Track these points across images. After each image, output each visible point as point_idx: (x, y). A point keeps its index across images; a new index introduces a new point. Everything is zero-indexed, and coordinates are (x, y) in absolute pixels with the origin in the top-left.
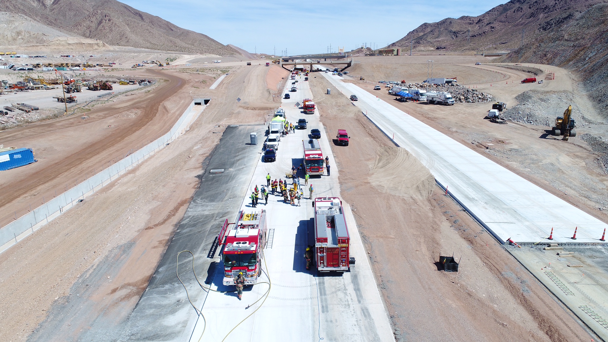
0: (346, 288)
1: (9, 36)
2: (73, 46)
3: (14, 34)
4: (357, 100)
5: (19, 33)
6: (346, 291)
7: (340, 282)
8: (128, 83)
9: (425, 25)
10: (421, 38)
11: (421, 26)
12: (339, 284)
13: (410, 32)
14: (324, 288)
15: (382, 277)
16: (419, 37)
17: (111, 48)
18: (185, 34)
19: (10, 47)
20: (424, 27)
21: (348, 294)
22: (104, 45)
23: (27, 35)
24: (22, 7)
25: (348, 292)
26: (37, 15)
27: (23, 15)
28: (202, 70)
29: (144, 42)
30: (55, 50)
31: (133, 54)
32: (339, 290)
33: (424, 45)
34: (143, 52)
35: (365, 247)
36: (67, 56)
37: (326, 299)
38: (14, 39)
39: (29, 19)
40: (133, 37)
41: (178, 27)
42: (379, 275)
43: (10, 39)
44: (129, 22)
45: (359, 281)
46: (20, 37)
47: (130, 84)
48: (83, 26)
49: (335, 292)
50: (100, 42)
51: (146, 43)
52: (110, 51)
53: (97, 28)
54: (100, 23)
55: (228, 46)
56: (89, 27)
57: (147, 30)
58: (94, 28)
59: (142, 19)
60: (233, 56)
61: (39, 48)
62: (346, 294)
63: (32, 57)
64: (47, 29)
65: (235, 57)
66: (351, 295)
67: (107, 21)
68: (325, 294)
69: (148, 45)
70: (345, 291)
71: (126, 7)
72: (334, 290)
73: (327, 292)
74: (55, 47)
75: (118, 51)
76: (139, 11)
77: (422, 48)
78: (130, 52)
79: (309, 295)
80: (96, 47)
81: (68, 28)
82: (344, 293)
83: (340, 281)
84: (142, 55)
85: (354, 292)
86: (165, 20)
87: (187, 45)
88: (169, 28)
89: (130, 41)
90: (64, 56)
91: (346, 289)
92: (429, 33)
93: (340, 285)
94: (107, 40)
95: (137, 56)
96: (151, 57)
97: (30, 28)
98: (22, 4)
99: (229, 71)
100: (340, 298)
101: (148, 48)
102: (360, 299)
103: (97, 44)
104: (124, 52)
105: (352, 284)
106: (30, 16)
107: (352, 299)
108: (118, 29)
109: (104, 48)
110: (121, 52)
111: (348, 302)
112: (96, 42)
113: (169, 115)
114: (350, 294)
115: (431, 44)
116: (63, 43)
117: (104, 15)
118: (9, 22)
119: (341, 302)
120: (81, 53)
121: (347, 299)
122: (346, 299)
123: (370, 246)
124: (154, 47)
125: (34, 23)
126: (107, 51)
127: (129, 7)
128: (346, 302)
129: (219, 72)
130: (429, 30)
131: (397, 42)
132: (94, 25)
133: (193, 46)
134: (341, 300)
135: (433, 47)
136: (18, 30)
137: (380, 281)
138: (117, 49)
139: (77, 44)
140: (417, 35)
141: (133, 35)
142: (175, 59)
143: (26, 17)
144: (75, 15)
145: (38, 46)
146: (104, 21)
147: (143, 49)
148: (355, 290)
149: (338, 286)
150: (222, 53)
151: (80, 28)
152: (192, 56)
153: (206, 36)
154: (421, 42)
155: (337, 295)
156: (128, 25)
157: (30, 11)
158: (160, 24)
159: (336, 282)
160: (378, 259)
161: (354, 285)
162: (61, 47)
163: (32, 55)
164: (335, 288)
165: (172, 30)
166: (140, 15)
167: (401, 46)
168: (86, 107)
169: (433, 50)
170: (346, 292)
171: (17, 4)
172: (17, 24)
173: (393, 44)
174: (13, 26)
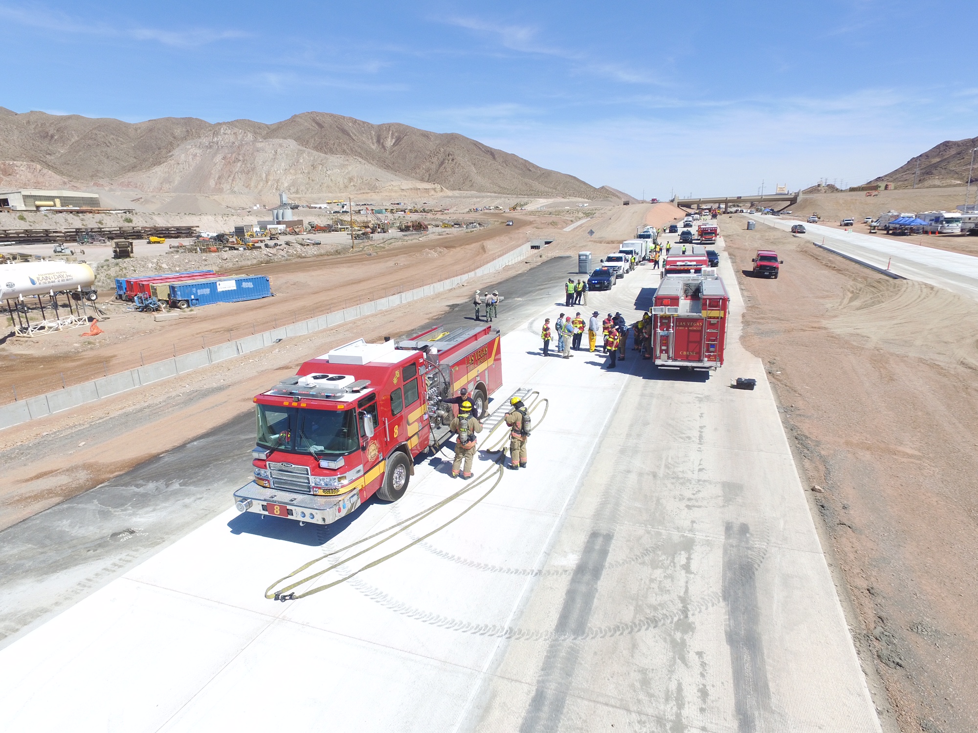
0: (691, 619)
1: (341, 183)
2: (406, 192)
3: (346, 181)
4: (804, 233)
5: (351, 180)
6: (685, 632)
7: (667, 583)
8: (452, 226)
9: (946, 145)
10: (935, 166)
11: (938, 147)
12: (663, 590)
13: (914, 158)
14: (589, 597)
15: (879, 600)
16: (931, 165)
17: (450, 193)
18: (545, 175)
19: (339, 195)
20: (942, 149)
21: (692, 657)
22: (442, 190)
23: (359, 182)
24: (359, 150)
25: (695, 643)
26: (373, 159)
27: (357, 157)
28: (556, 213)
29: (492, 185)
30: (387, 197)
31: (475, 200)
32: (654, 622)
33: (941, 177)
34: (487, 197)
35: (803, 470)
36: (398, 204)
37: (573, 656)
38: (346, 187)
39: (363, 161)
40: (479, 179)
41: (538, 167)
42: (863, 584)
43: (342, 186)
44: (477, 161)
45: (760, 596)
46: (352, 184)
47: (455, 228)
48: (421, 169)
49: (632, 628)
50: (438, 186)
51: (494, 186)
52: (448, 197)
53: (438, 171)
54: (442, 163)
55: (603, 187)
56: (428, 170)
57: (497, 170)
58: (435, 170)
59: (494, 158)
60: (608, 200)
61: (369, 195)
62: (679, 650)
63: (359, 205)
64: (381, 173)
65: (611, 201)
66: (703, 665)
67: (450, 161)
68: (580, 629)
69: (497, 189)
70: (678, 636)
71: (477, 144)
72: (627, 615)
73: (596, 621)
74: (387, 194)
75: (457, 197)
76: (491, 148)
77: (937, 182)
78: (472, 197)
79: (511, 617)
80: (433, 192)
81: (405, 172)
82: (673, 642)
83: (671, 577)
84: (485, 200)
85: (726, 649)
86: (522, 159)
87: (546, 189)
88: (526, 168)
89: (474, 184)
90: (395, 204)
91: (686, 626)
92: (954, 156)
93: (666, 597)
94: (448, 185)
95: (479, 202)
96: (496, 203)
97: (363, 173)
98: (359, 147)
99: (595, 213)
100: (643, 671)
101: (495, 193)
102: (751, 701)
103: (434, 189)
104: (465, 197)
105: (722, 604)
106: (366, 159)
107: (704, 693)
108: (462, 170)
109: (441, 194)
110: (460, 197)
111: (680, 706)
112: (432, 186)
113: (485, 255)
114: (700, 654)
115: (957, 175)
116: (396, 188)
117: (447, 153)
118: (342, 166)
119: (642, 696)
120: (414, 200)
121: (680, 688)
122: (673, 686)
123: (822, 468)
124: (503, 191)
125: (368, 166)
126: (444, 197)
127: (480, 143)
128: (667, 699)
129: (581, 215)
130: (953, 152)
131: (886, 176)
132: (434, 167)
133: (554, 190)
134: (646, 682)
135: (961, 179)
136: (350, 176)
137: (871, 615)
138: (457, 195)
139: (411, 189)
140: (927, 163)
141: (479, 178)
142: (526, 204)
143: (360, 159)
144: (415, 158)
145: (369, 193)
146: (447, 161)
147: (489, 194)
148: (732, 638)
149: (653, 600)
150: (592, 196)
151: (418, 171)
152: (550, 200)
153: (575, 178)
154: (934, 172)
155: (634, 646)
156: (474, 164)
157: (367, 154)
158: (515, 163)
159: (652, 580)
160: (857, 515)
161: (733, 612)
162: (393, 194)
163: (360, 203)
164: (638, 609)
165: (530, 170)
166: (491, 153)
167: (894, 181)
168: (382, 245)
169: (959, 185)
170: (683, 643)
171: (355, 146)
172: (350, 168)
173: (879, 179)
174: (347, 171)
